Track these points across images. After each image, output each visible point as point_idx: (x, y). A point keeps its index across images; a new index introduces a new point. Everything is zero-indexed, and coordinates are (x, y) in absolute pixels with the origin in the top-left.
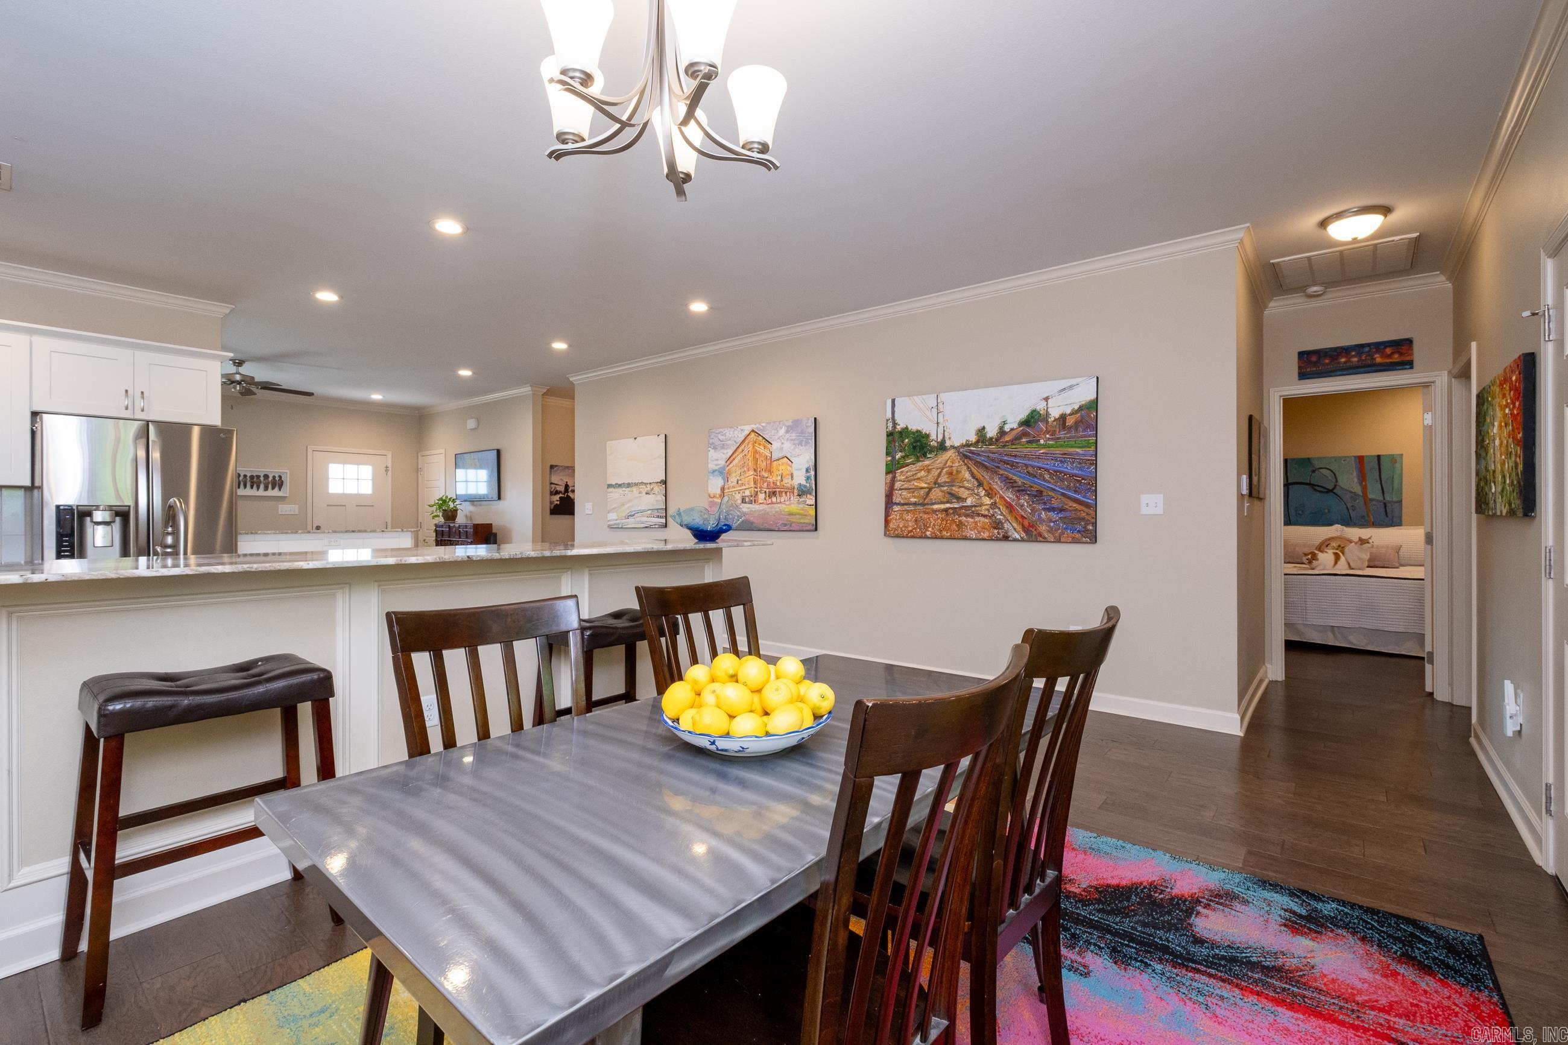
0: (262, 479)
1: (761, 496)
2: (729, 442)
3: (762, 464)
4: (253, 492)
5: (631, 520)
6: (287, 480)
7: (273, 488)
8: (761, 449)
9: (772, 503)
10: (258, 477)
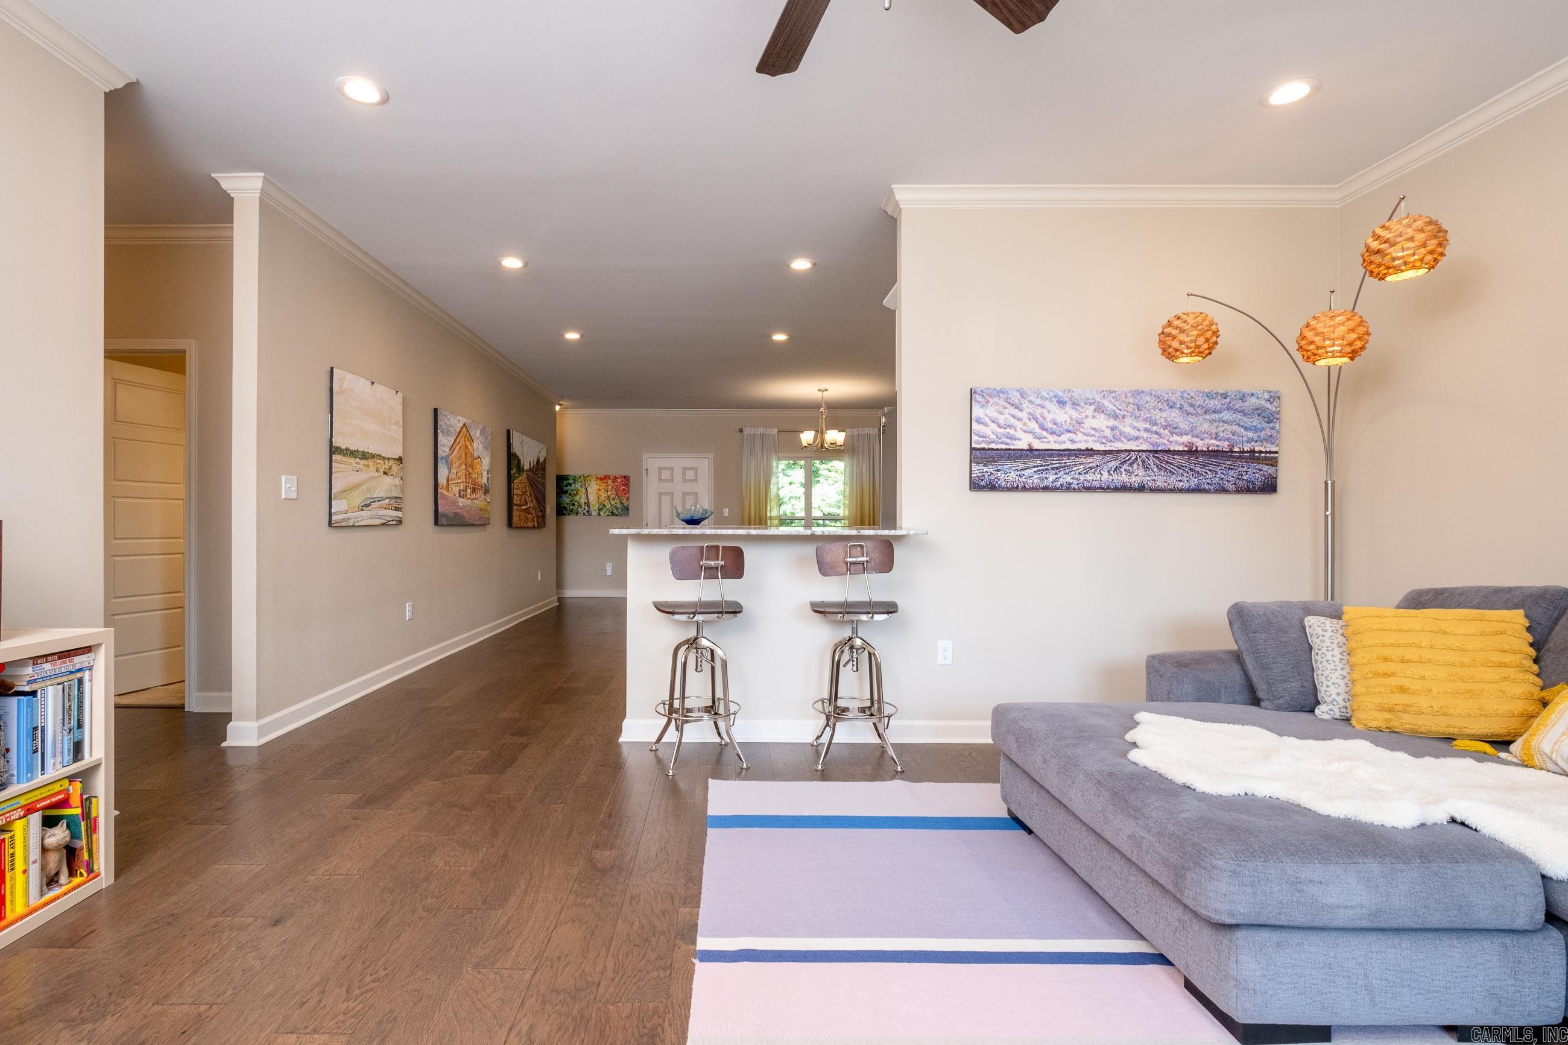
1: (469, 491)
2: (451, 429)
3: (470, 460)
5: (366, 513)
8: (468, 444)
9: (473, 499)
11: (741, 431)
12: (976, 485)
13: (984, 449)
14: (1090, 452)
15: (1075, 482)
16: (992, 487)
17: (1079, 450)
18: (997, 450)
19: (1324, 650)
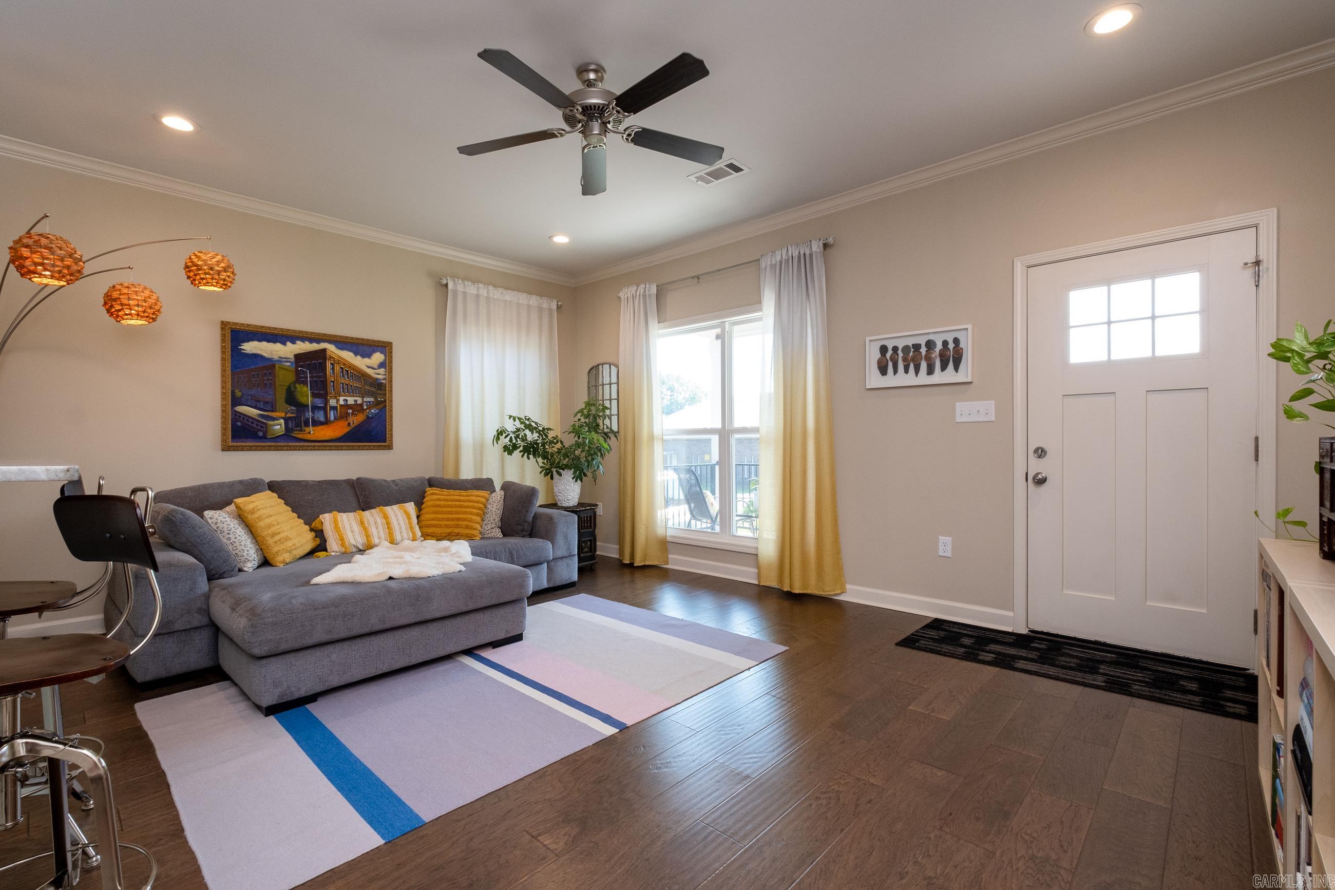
0: (923, 350)
4: (910, 379)
6: (967, 345)
7: (944, 368)
10: (917, 347)
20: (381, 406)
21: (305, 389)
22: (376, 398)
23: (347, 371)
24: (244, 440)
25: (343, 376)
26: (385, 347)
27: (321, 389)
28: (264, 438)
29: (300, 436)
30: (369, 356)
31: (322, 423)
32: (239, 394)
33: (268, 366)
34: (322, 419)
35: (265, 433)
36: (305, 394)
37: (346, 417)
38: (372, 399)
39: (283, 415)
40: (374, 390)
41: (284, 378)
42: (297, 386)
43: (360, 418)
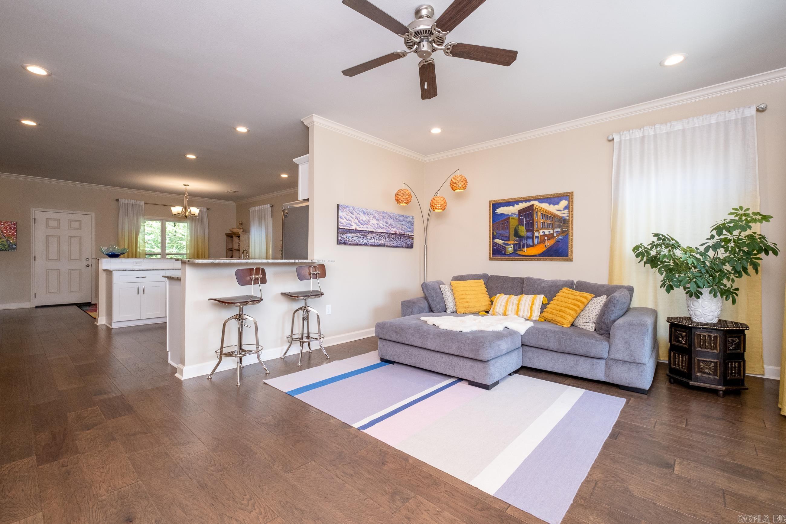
11: (117, 200)
12: (339, 242)
13: (342, 228)
14: (372, 232)
15: (368, 243)
16: (345, 243)
17: (369, 231)
18: (346, 229)
19: (447, 294)
20: (565, 234)
21: (523, 228)
22: (562, 229)
23: (545, 215)
24: (497, 255)
25: (542, 218)
26: (568, 196)
27: (530, 227)
28: (505, 254)
29: (520, 253)
30: (558, 203)
31: (531, 246)
32: (495, 234)
33: (506, 218)
34: (531, 244)
35: (505, 252)
36: (523, 230)
37: (544, 242)
38: (559, 230)
39: (513, 242)
40: (561, 224)
41: (513, 223)
42: (519, 227)
43: (552, 242)
